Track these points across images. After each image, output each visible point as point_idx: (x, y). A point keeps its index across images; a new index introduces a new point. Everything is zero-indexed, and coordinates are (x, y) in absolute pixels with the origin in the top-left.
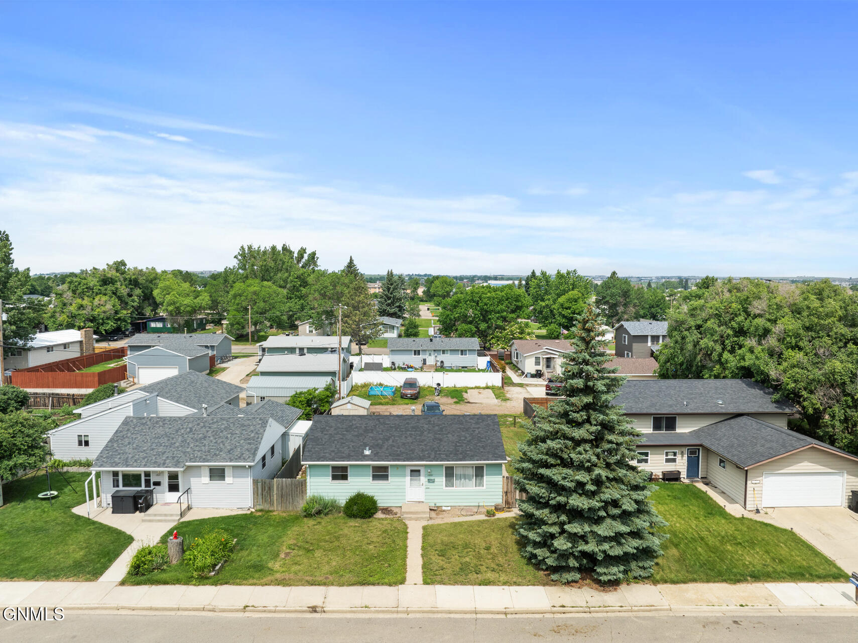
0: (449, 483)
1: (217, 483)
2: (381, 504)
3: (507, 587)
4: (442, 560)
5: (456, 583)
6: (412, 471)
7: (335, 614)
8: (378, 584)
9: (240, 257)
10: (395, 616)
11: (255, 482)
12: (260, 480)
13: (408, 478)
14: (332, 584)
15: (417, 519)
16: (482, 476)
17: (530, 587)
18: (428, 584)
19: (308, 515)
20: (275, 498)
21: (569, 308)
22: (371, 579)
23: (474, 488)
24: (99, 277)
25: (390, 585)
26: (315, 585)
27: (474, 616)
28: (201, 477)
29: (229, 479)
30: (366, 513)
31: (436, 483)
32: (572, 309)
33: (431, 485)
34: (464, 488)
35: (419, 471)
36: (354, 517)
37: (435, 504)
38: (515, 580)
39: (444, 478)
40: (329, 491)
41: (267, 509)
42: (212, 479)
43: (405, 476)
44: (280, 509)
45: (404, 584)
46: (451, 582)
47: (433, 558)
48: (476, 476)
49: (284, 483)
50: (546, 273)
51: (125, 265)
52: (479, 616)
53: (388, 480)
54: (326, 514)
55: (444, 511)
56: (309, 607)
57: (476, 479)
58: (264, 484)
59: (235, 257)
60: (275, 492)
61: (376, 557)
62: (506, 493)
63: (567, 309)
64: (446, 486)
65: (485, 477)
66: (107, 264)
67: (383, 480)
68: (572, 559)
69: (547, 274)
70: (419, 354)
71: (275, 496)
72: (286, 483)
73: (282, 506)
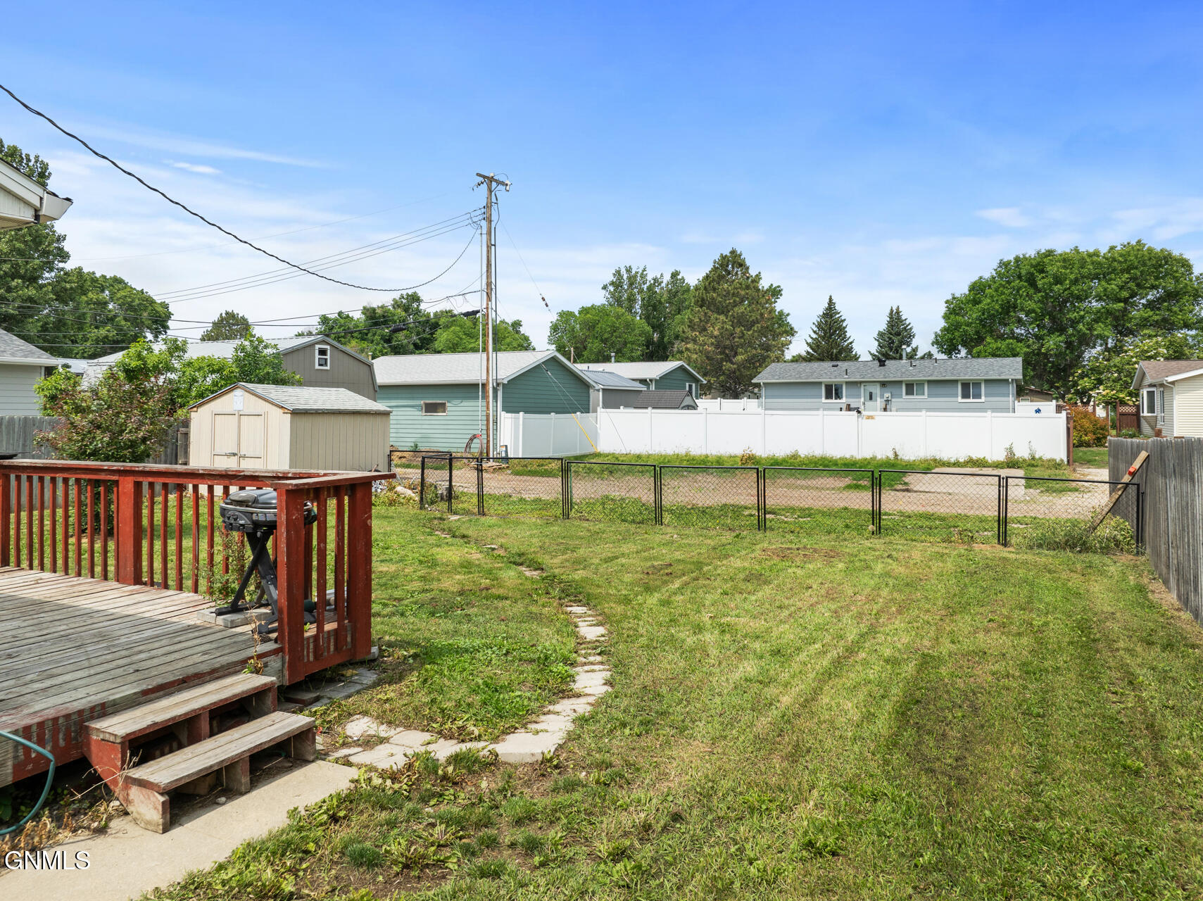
59: (605, 288)
70: (838, 396)
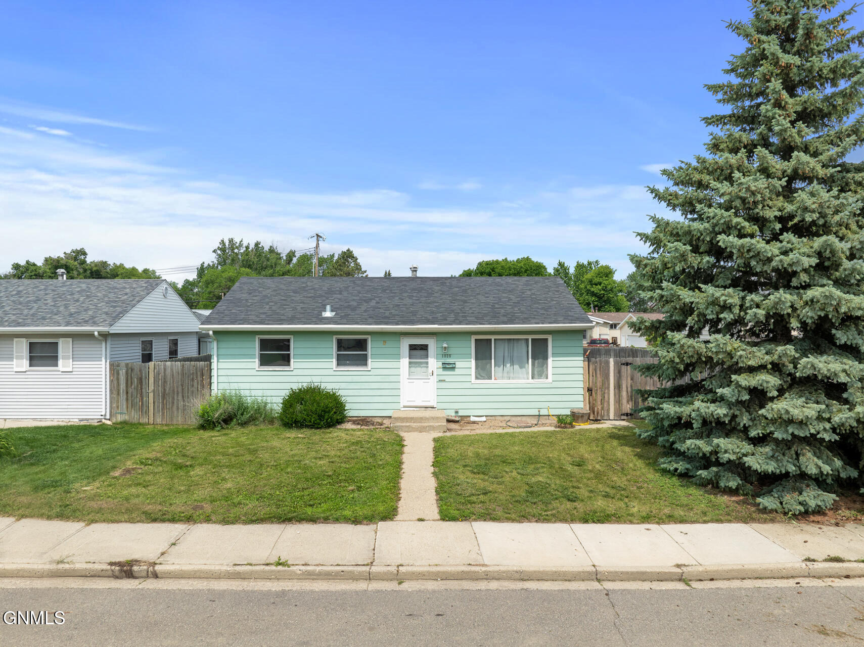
0: (483, 372)
1: (43, 372)
2: (353, 409)
3: (656, 526)
4: (483, 480)
5: (523, 518)
6: (413, 348)
7: (183, 581)
8: (326, 520)
9: (219, 252)
10: (362, 586)
11: (114, 369)
12: (123, 364)
13: (405, 361)
14: (208, 520)
15: (421, 430)
16: (546, 358)
17: (710, 525)
18: (454, 519)
19: (208, 424)
20: (151, 400)
21: (600, 284)
22: (309, 511)
23: (531, 380)
24: (52, 264)
25: (356, 521)
26: (163, 521)
27: (595, 585)
28: (11, 359)
29: (64, 364)
30: (321, 417)
31: (457, 371)
32: (602, 285)
33: (448, 375)
34: (511, 381)
35: (424, 348)
36: (297, 427)
37: (457, 412)
38: (667, 511)
39: (473, 363)
40: (254, 386)
41: (135, 421)
42: (34, 362)
43: (398, 356)
44: (159, 420)
45: (391, 519)
46: (513, 516)
47: (462, 477)
48: (534, 358)
49: (168, 371)
50: (564, 263)
51: (85, 254)
52: (609, 585)
53: (366, 364)
54: (244, 424)
55: (474, 422)
56: (111, 564)
57: (533, 365)
58: (130, 370)
59: (214, 251)
60: (151, 388)
61: (329, 476)
62: (590, 390)
63: (596, 285)
64: (477, 378)
65: (550, 360)
66: (65, 253)
67: (357, 365)
68: (809, 455)
69: (566, 265)
71: (151, 395)
72: (172, 370)
73: (163, 414)
